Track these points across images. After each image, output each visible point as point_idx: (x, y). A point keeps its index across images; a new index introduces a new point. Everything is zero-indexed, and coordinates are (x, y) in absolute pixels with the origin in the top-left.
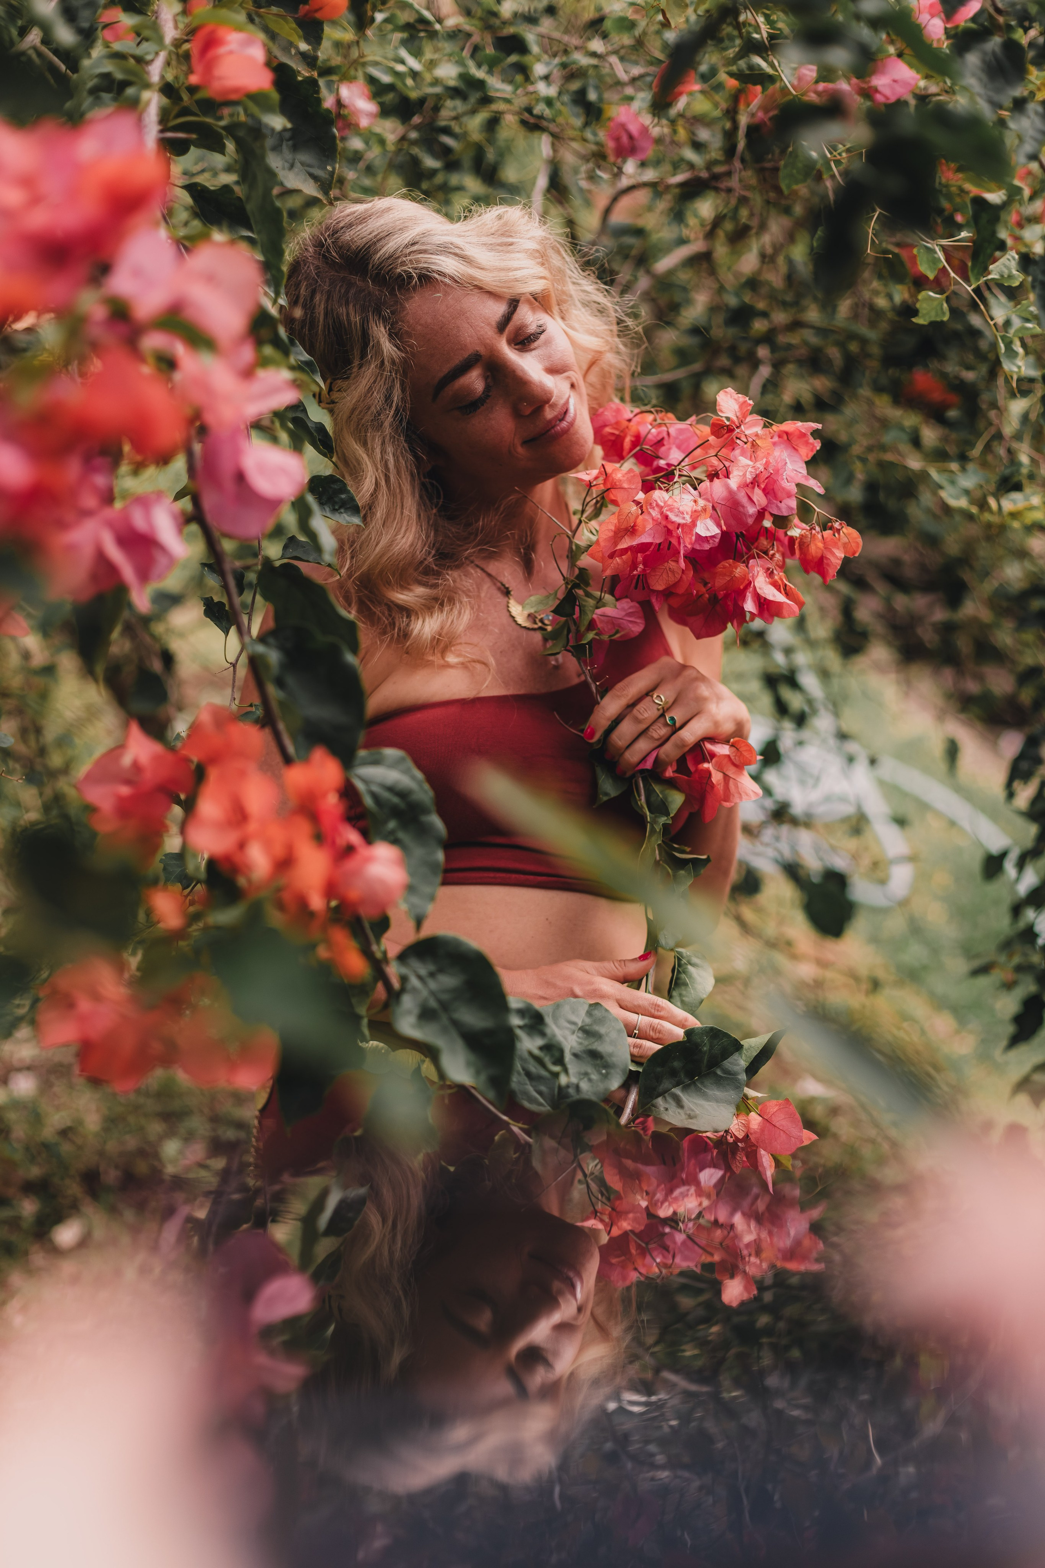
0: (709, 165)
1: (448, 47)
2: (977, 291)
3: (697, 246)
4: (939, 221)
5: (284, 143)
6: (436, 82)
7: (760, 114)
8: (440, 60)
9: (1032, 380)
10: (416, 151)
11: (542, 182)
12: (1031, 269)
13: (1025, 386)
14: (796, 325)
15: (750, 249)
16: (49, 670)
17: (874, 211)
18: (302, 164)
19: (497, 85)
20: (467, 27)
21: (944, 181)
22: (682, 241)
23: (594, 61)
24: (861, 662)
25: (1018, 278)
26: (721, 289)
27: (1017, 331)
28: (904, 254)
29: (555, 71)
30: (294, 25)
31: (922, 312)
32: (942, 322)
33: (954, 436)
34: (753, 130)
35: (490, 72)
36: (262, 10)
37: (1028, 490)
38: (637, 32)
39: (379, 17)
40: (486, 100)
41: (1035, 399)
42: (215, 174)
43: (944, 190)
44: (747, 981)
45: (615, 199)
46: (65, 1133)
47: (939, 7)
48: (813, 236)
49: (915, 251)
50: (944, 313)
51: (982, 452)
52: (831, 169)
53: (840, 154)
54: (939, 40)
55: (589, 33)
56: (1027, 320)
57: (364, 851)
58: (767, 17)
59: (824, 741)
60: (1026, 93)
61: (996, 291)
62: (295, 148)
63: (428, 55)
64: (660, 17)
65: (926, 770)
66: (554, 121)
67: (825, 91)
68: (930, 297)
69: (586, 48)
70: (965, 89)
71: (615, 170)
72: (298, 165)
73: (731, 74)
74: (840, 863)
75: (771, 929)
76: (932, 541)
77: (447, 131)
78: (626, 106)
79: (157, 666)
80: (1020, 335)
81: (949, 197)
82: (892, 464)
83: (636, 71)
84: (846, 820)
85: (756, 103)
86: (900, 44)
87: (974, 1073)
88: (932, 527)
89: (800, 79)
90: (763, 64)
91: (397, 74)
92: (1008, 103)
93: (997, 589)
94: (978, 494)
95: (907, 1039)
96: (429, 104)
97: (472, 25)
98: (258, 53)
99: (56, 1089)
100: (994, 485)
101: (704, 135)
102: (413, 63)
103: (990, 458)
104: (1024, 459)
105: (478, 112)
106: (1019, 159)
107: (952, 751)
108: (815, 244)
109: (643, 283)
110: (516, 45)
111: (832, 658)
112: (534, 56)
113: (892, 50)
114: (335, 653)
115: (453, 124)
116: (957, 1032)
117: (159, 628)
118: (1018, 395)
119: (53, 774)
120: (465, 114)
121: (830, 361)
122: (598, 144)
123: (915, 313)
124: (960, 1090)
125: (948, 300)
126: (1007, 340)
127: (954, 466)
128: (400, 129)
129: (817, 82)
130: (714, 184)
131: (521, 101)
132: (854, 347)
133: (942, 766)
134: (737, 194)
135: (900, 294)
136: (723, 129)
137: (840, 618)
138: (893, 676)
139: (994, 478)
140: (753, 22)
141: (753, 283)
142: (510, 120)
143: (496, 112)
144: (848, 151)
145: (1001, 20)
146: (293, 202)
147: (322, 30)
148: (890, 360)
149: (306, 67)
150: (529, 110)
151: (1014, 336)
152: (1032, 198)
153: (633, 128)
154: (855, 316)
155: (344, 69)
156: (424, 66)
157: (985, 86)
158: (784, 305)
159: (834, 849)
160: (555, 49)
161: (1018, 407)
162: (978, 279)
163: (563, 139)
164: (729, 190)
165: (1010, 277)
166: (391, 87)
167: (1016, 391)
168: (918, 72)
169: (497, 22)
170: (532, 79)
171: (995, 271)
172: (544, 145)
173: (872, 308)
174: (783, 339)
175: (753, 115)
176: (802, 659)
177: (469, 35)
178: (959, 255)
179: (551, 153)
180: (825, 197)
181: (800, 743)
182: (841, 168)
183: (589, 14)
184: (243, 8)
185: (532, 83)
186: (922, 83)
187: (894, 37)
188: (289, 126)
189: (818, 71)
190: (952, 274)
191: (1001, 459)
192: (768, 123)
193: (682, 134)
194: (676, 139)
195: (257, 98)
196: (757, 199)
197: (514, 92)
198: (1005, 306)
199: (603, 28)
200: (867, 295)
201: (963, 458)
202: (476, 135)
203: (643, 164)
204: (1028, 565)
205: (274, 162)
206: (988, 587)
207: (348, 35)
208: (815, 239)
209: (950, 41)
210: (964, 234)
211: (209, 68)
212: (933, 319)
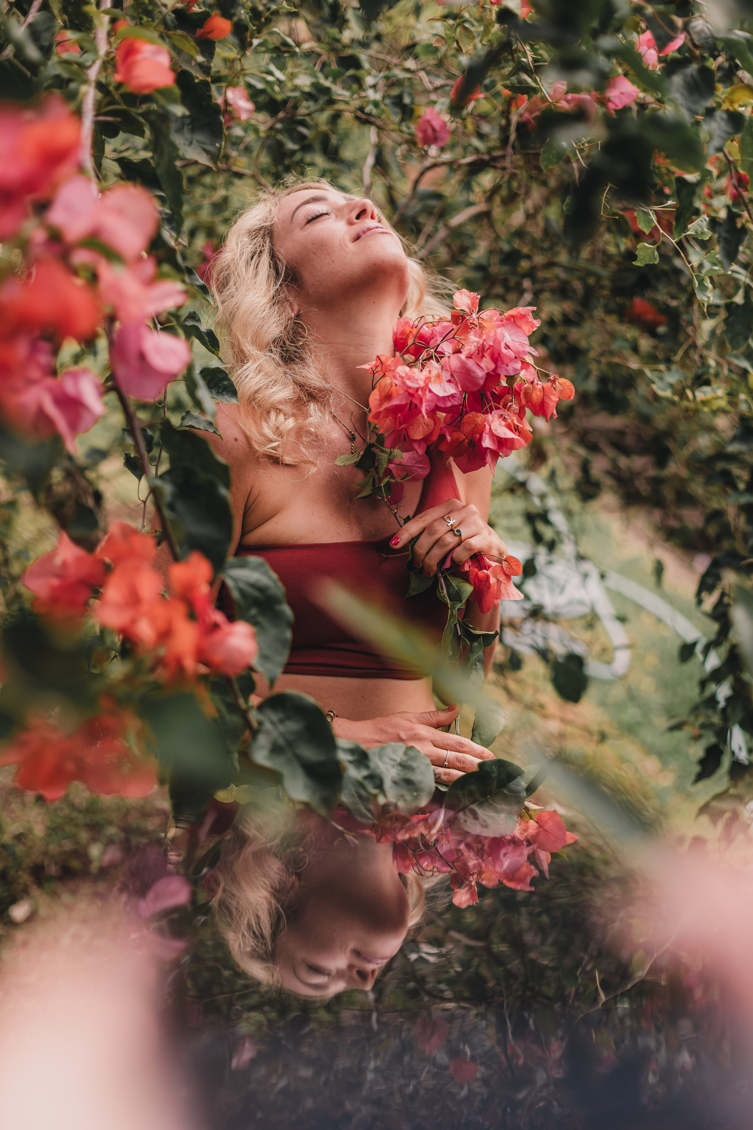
0: (489, 150)
1: (304, 63)
2: (680, 243)
3: (481, 207)
4: (653, 192)
5: (185, 127)
6: (296, 88)
7: (527, 115)
8: (298, 73)
9: (718, 306)
10: (280, 137)
11: (370, 160)
12: (718, 228)
13: (713, 311)
14: (550, 265)
15: (518, 209)
16: (12, 505)
17: (607, 185)
18: (198, 142)
19: (339, 91)
20: (318, 50)
21: (656, 164)
22: (470, 204)
23: (408, 75)
24: (594, 505)
25: (708, 234)
26: (497, 238)
27: (707, 272)
28: (627, 215)
29: (381, 82)
30: (194, 44)
31: (640, 257)
32: (654, 264)
33: (662, 345)
34: (521, 126)
35: (334, 82)
36: (171, 32)
37: (714, 385)
38: (440, 55)
39: (256, 42)
40: (331, 102)
41: (720, 320)
42: (137, 151)
43: (657, 171)
44: (512, 734)
45: (422, 174)
46: (19, 838)
47: (654, 42)
48: (563, 202)
49: (636, 214)
50: (655, 259)
51: (682, 357)
52: (577, 156)
53: (583, 145)
54: (654, 65)
55: (405, 54)
56: (715, 264)
57: (226, 627)
58: (532, 46)
59: (568, 561)
60: (714, 105)
61: (693, 243)
62: (193, 130)
63: (290, 70)
64: (455, 45)
65: (641, 582)
66: (380, 118)
67: (573, 99)
68: (646, 246)
69: (403, 65)
70: (672, 101)
71: (423, 152)
72: (195, 142)
73: (506, 87)
74: (579, 649)
75: (528, 696)
76: (646, 419)
77: (303, 123)
78: (431, 108)
79: (90, 502)
80: (710, 275)
81: (660, 176)
82: (618, 365)
83: (439, 82)
84: (583, 617)
85: (522, 109)
86: (626, 67)
87: (673, 800)
88: (645, 409)
89: (555, 91)
90: (529, 80)
91: (268, 82)
92: (701, 109)
93: (692, 454)
94: (679, 387)
95: (625, 775)
96: (290, 105)
97: (322, 48)
98: (164, 60)
99: (13, 806)
100: (690, 380)
101: (486, 128)
102: (279, 75)
103: (688, 362)
104: (712, 363)
105: (326, 110)
106: (710, 151)
107: (659, 569)
108: (564, 208)
109: (442, 233)
110: (353, 62)
111: (575, 503)
112: (366, 70)
113: (620, 70)
114: (212, 488)
115: (307, 118)
116: (662, 770)
117: (91, 475)
118: (708, 318)
119: (15, 579)
120: (316, 111)
121: (574, 291)
122: (410, 134)
123: (635, 257)
124: (662, 813)
125: (658, 249)
126: (700, 278)
127: (662, 367)
128: (270, 121)
129: (567, 93)
130: (493, 164)
131: (356, 103)
132: (591, 281)
133: (652, 580)
134: (509, 172)
135: (625, 244)
136: (500, 125)
137: (580, 474)
138: (618, 515)
139: (690, 375)
140: (522, 49)
141: (520, 233)
142: (348, 116)
143: (338, 110)
144: (589, 142)
145: (698, 52)
146: (192, 171)
147: (214, 48)
148: (617, 291)
149: (202, 74)
150: (361, 109)
151: (705, 275)
152: (719, 177)
153: (436, 124)
154: (592, 259)
155: (230, 79)
156: (287, 76)
157: (686, 99)
158: (542, 250)
159: (573, 639)
160: (380, 66)
161: (707, 325)
162: (680, 235)
163: (385, 130)
164: (504, 169)
165: (703, 233)
166: (263, 91)
167: (706, 314)
168: (638, 88)
169: (339, 46)
170: (364, 87)
171: (692, 228)
172: (372, 135)
173: (605, 253)
174: (541, 274)
175: (521, 115)
176: (552, 502)
177: (319, 55)
178: (666, 217)
179: (377, 139)
180: (571, 174)
181: (550, 563)
182: (584, 154)
183: (405, 41)
184: (157, 30)
185: (364, 90)
186: (641, 95)
187: (622, 62)
188: (187, 113)
189: (568, 85)
190: (661, 231)
191: (695, 362)
192: (532, 121)
193: (470, 127)
194: (466, 131)
195: (164, 92)
196: (522, 174)
197: (351, 97)
198: (698, 253)
199: (415, 51)
200: (601, 244)
201: (668, 361)
202: (324, 128)
203: (442, 150)
204: (714, 436)
205: (178, 140)
206: (686, 453)
207: (233, 54)
208: (564, 205)
209: (662, 65)
210: (670, 203)
211: (129, 70)
212: (647, 263)
